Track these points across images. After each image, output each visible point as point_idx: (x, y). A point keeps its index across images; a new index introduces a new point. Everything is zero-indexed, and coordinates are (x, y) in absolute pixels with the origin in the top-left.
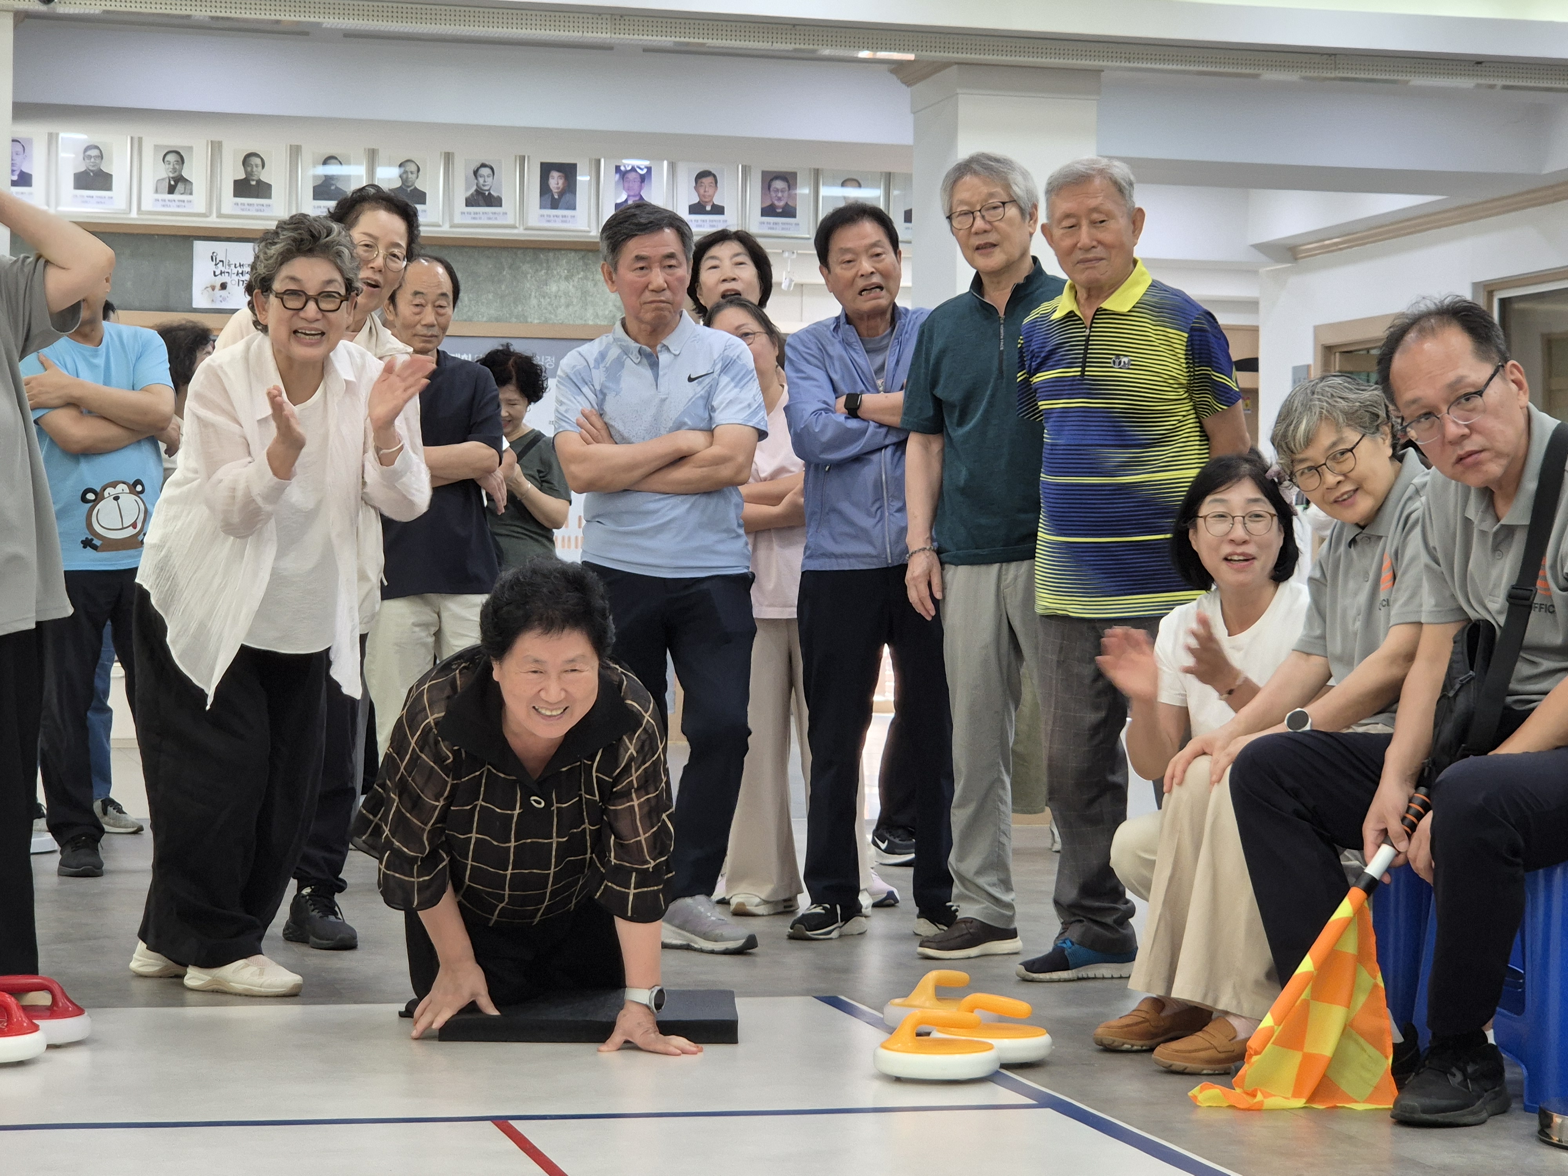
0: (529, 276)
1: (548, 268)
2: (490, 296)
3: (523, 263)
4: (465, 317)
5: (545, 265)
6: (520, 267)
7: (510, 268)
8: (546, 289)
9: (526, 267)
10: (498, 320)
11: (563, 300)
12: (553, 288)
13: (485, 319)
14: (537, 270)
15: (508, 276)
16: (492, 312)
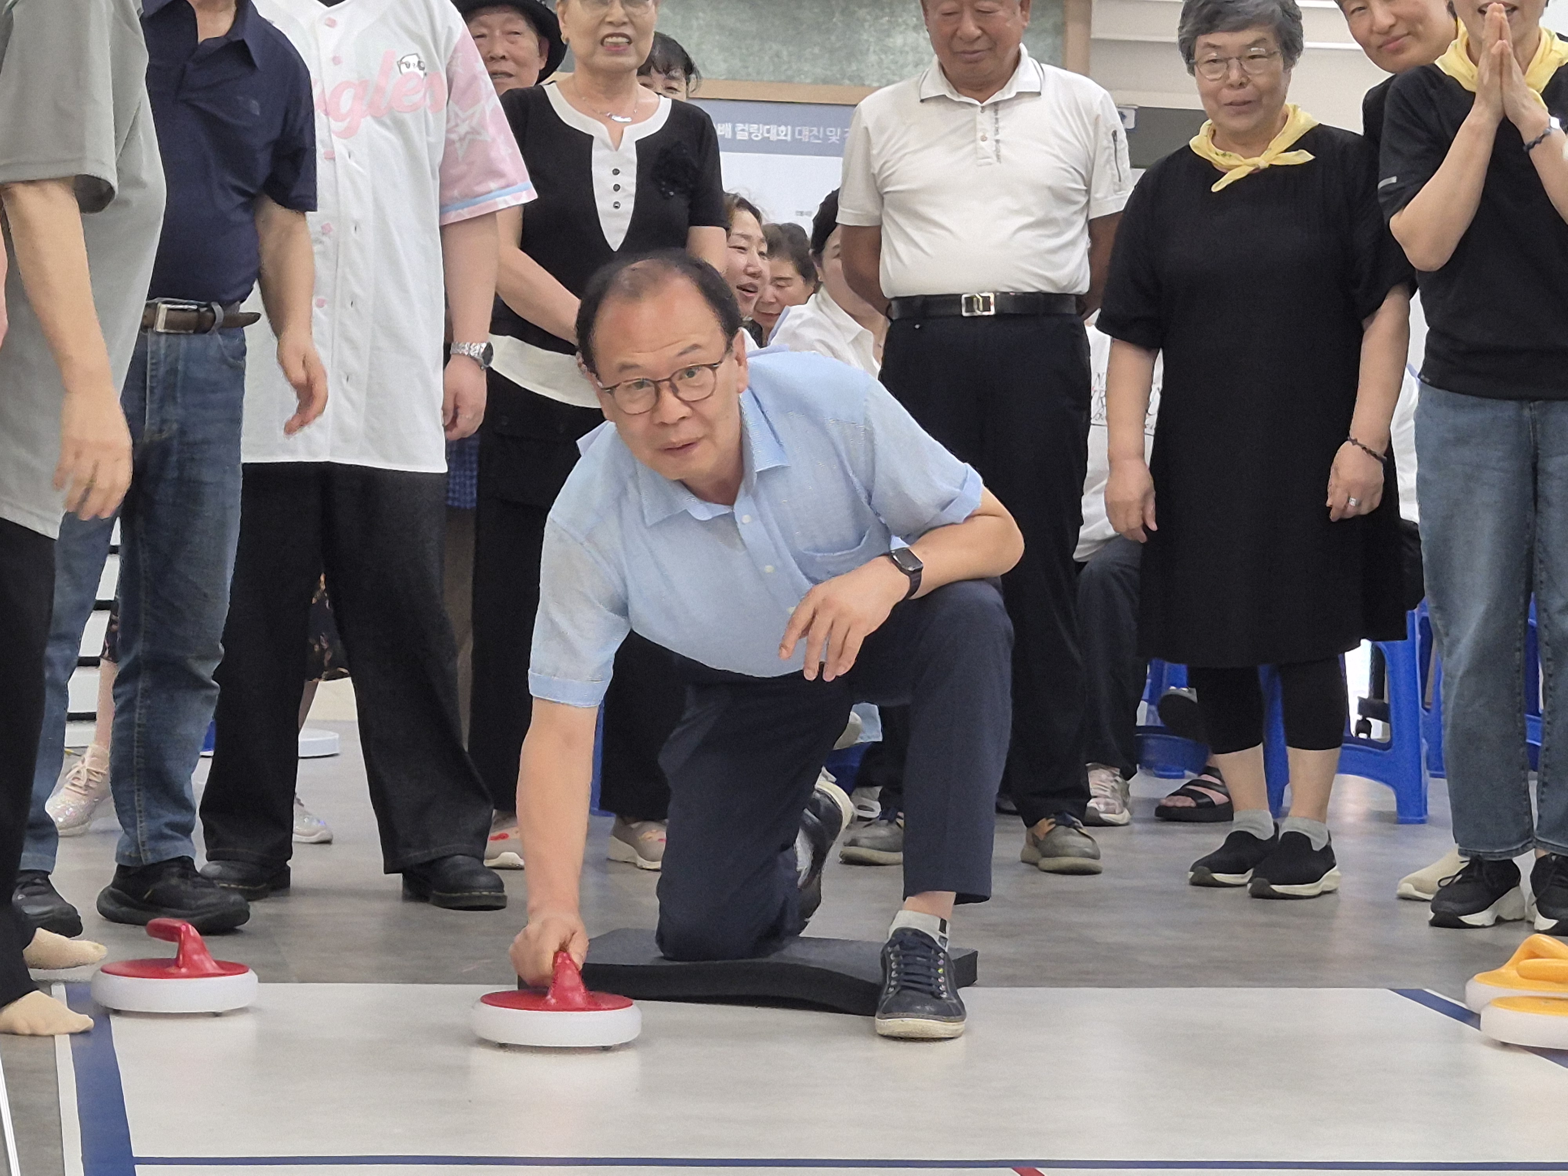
0: (867, 25)
1: (892, 14)
2: (816, 50)
3: (860, 7)
4: (783, 78)
5: (887, 10)
6: (854, 12)
7: (843, 12)
8: (890, 42)
9: (862, 13)
10: (825, 81)
11: (910, 57)
12: (898, 40)
13: (808, 81)
14: (877, 18)
15: (840, 24)
16: (818, 71)
